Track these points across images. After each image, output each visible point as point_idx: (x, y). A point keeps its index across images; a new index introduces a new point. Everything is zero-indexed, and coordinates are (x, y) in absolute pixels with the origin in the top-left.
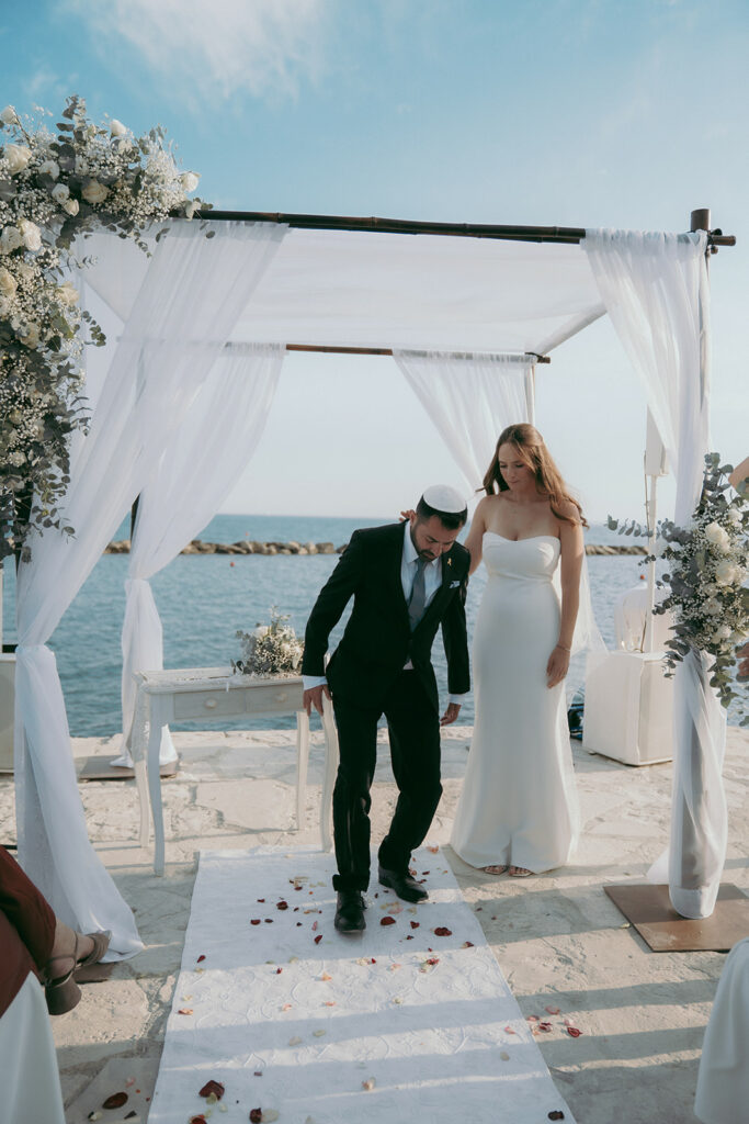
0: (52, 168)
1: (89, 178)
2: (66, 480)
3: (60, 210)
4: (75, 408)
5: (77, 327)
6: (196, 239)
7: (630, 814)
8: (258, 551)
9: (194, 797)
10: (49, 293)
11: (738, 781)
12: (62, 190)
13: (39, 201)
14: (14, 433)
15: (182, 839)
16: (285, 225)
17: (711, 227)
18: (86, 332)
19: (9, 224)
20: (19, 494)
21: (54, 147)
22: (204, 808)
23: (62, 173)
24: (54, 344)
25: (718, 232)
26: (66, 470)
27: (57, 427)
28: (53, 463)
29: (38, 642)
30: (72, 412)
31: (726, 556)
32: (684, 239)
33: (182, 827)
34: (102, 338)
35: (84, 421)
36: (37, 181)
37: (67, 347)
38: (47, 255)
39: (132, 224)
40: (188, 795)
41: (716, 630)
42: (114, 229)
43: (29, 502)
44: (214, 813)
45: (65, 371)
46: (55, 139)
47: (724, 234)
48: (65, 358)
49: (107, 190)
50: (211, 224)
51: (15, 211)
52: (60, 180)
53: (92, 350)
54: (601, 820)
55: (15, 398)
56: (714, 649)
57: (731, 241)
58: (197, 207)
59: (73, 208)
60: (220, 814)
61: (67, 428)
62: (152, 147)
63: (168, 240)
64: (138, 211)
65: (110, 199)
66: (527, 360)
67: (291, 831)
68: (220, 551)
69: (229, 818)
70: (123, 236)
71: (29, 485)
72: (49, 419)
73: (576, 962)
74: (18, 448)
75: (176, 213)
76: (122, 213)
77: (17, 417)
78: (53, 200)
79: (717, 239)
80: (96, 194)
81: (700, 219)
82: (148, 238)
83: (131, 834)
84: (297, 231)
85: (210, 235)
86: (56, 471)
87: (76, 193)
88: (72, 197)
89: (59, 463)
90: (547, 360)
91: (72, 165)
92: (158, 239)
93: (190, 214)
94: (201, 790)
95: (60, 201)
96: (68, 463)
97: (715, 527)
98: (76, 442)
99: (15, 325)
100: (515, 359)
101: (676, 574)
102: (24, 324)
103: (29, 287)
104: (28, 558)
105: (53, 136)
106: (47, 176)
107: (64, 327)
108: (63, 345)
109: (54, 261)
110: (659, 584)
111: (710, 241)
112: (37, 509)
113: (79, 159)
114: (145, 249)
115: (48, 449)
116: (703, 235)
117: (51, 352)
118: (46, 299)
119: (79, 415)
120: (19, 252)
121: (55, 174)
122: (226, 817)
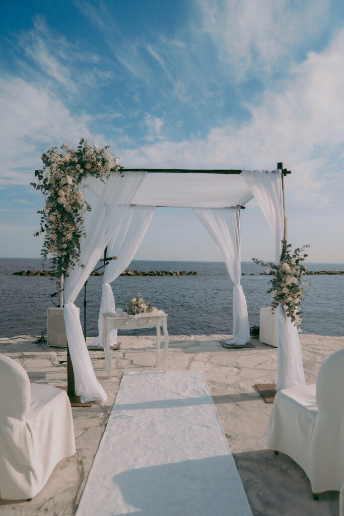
0: (76, 160)
1: (86, 162)
2: (80, 252)
3: (78, 171)
4: (82, 230)
5: (83, 205)
6: (119, 177)
7: (271, 363)
8: (158, 274)
9: (124, 356)
10: (74, 196)
11: (312, 352)
12: (78, 166)
13: (72, 169)
14: (63, 238)
15: (119, 368)
16: (146, 172)
17: (284, 168)
18: (85, 207)
19: (63, 177)
20: (65, 256)
21: (77, 154)
22: (127, 359)
23: (79, 161)
24: (76, 211)
25: (286, 170)
26: (79, 249)
27: (76, 236)
28: (75, 247)
29: (71, 302)
30: (81, 232)
31: (290, 274)
32: (274, 172)
33: (119, 365)
34: (90, 208)
35: (84, 234)
36: (72, 163)
37: (79, 211)
38: (74, 185)
39: (99, 174)
40: (123, 355)
41: (287, 298)
42: (94, 176)
43: (69, 258)
44: (130, 361)
45: (79, 219)
46: (77, 151)
47: (287, 170)
48: (79, 215)
49: (91, 165)
50: (124, 173)
51: (65, 173)
52: (78, 163)
53: (87, 212)
54: (260, 364)
55: (63, 228)
56: (288, 304)
57: (290, 172)
58: (119, 168)
59: (82, 171)
60: (132, 361)
61: (79, 236)
62: (106, 151)
63: (111, 177)
64: (101, 171)
65: (93, 167)
66: (237, 208)
67: (154, 367)
68: (145, 274)
69: (135, 362)
70: (97, 177)
71: (68, 254)
72: (74, 233)
73: (241, 406)
74: (65, 243)
75: (112, 170)
76: (96, 171)
77: (65, 233)
78: (76, 169)
79: (285, 172)
80: (88, 166)
81: (280, 165)
82: (104, 178)
83: (102, 366)
84: (150, 173)
85: (123, 176)
86: (76, 249)
87: (83, 167)
88: (81, 168)
89: (77, 247)
90: (244, 208)
91: (81, 159)
92: (107, 178)
93: (117, 170)
94: (126, 354)
95: (78, 169)
96: (80, 247)
97: (285, 264)
98: (82, 240)
99: (64, 206)
100: (233, 208)
101: (274, 279)
102: (67, 206)
103: (68, 195)
104: (68, 276)
105: (76, 150)
106: (74, 162)
107: (79, 206)
108: (78, 211)
109: (76, 186)
110: (269, 283)
111: (283, 172)
112: (70, 261)
113: (84, 156)
114: (103, 181)
115: (74, 243)
116: (280, 171)
117: (75, 213)
118: (73, 198)
119: (83, 232)
120: (67, 184)
121: (77, 161)
122: (133, 362)
